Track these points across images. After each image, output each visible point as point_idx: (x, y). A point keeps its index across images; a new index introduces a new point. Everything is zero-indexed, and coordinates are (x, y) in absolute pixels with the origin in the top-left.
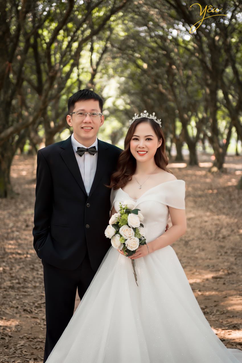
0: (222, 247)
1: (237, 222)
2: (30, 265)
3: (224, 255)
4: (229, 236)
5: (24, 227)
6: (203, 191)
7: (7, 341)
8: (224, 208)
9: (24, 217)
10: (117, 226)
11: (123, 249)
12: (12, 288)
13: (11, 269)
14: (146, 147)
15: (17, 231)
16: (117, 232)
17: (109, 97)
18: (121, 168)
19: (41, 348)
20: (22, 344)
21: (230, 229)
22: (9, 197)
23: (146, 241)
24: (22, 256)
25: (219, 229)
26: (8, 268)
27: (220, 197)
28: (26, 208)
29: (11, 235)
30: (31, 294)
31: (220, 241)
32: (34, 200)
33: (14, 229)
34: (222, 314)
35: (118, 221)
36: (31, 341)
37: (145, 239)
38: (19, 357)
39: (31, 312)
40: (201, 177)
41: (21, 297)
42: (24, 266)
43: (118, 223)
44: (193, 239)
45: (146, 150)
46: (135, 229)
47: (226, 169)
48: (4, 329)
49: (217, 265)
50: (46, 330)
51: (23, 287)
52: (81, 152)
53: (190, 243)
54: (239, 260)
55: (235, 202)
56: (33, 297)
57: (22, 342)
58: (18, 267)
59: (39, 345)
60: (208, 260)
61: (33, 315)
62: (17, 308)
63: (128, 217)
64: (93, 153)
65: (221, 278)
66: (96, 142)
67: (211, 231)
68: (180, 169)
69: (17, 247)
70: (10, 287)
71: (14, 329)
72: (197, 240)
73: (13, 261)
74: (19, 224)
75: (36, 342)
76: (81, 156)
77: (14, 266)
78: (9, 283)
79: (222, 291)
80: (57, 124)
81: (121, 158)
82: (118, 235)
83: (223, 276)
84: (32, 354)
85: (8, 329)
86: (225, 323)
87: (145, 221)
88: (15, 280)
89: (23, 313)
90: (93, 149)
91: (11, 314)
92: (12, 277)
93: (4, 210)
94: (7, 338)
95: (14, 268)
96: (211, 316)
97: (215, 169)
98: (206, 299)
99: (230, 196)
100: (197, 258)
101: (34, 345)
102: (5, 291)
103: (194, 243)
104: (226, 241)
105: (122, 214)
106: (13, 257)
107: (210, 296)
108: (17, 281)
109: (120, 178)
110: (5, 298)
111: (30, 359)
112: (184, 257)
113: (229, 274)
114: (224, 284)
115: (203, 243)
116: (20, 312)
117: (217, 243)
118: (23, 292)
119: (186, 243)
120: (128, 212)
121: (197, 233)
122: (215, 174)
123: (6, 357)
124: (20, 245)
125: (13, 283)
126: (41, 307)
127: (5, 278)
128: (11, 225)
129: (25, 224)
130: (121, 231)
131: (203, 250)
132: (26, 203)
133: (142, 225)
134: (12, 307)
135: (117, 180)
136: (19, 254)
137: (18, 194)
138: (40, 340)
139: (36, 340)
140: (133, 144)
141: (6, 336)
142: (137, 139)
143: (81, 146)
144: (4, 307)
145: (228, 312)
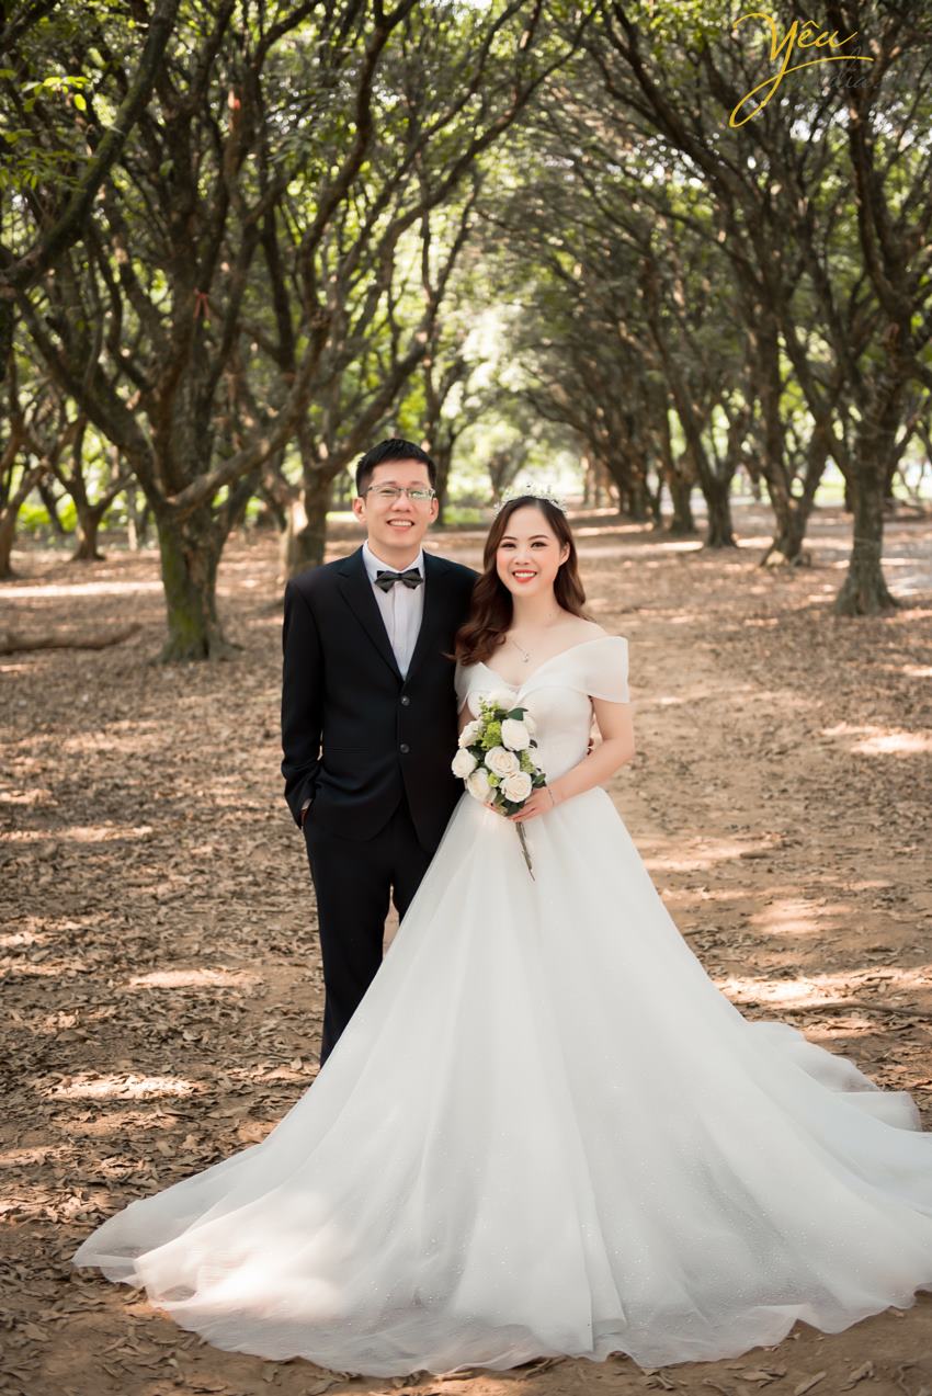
0: (775, 776)
1: (821, 708)
2: (281, 837)
3: (778, 799)
4: (796, 746)
5: (259, 738)
6: (741, 622)
7: (236, 1020)
8: (792, 669)
9: (259, 711)
10: (478, 749)
11: (497, 800)
12: (239, 895)
13: (235, 850)
14: (534, 561)
15: (243, 750)
16: (480, 764)
17: (482, 361)
18: (479, 614)
19: (316, 1034)
20: (272, 1026)
21: (800, 727)
22: (214, 655)
23: (546, 780)
24: (258, 816)
25: (771, 729)
26: (225, 847)
27: (787, 638)
28: (260, 685)
29: (227, 762)
30: (287, 909)
31: (771, 761)
32: (278, 662)
33: (235, 744)
34: (757, 945)
35: (480, 738)
36: (292, 1019)
37: (544, 775)
38: (266, 1055)
39: (288, 953)
40: (738, 578)
41: (263, 916)
42: (265, 840)
43: (480, 742)
44: (702, 758)
45: (532, 568)
46: (519, 754)
47: (809, 554)
48: (226, 993)
49: (757, 824)
50: (324, 993)
51: (266, 893)
52: (386, 580)
53: (693, 767)
54: (816, 809)
55: (823, 651)
56: (292, 915)
57: (272, 1023)
58: (251, 844)
59: (311, 1027)
60: (736, 813)
61: (295, 959)
62: (255, 942)
63: (503, 728)
64: (413, 583)
65: (763, 857)
66: (420, 557)
67: (750, 735)
68: (681, 555)
69: (242, 791)
70: (234, 893)
71: (249, 991)
72: (711, 760)
73: (238, 828)
74: (247, 731)
75: (305, 1021)
76: (386, 591)
77: (240, 842)
78: (230, 885)
79: (763, 889)
80: (335, 450)
81: (477, 591)
82: (482, 770)
83: (769, 853)
84: (297, 1048)
85: (235, 993)
86: (765, 965)
87: (540, 732)
88: (246, 876)
89: (269, 955)
90: (414, 575)
91: (241, 957)
92: (238, 868)
93: (204, 694)
94: (235, 1014)
95: (240, 847)
96: (730, 950)
97: (777, 558)
98: (721, 910)
99: (814, 633)
100: (707, 807)
101: (300, 1028)
102: (222, 903)
103: (702, 770)
104: (787, 761)
105: (487, 722)
106: (238, 819)
107: (731, 901)
108: (250, 878)
109: (478, 638)
110: (223, 920)
111: (293, 1059)
112: (675, 805)
113: (785, 846)
114: (770, 871)
115: (727, 767)
116: (261, 954)
117: (765, 766)
118: (267, 904)
119: (684, 769)
120: (501, 716)
121: (714, 739)
122: (776, 570)
123: (237, 1055)
124: (251, 787)
125: (240, 883)
126: (313, 941)
127: (220, 872)
128: (226, 733)
129: (262, 731)
130: (488, 760)
131: (726, 786)
132: (261, 673)
133: (533, 743)
134: (242, 942)
135: (470, 643)
136: (252, 810)
137: (238, 647)
138: (315, 1017)
139: (304, 1017)
140: (503, 555)
141: (233, 1009)
142: (511, 546)
143: (385, 568)
144: (221, 942)
145: (772, 938)
